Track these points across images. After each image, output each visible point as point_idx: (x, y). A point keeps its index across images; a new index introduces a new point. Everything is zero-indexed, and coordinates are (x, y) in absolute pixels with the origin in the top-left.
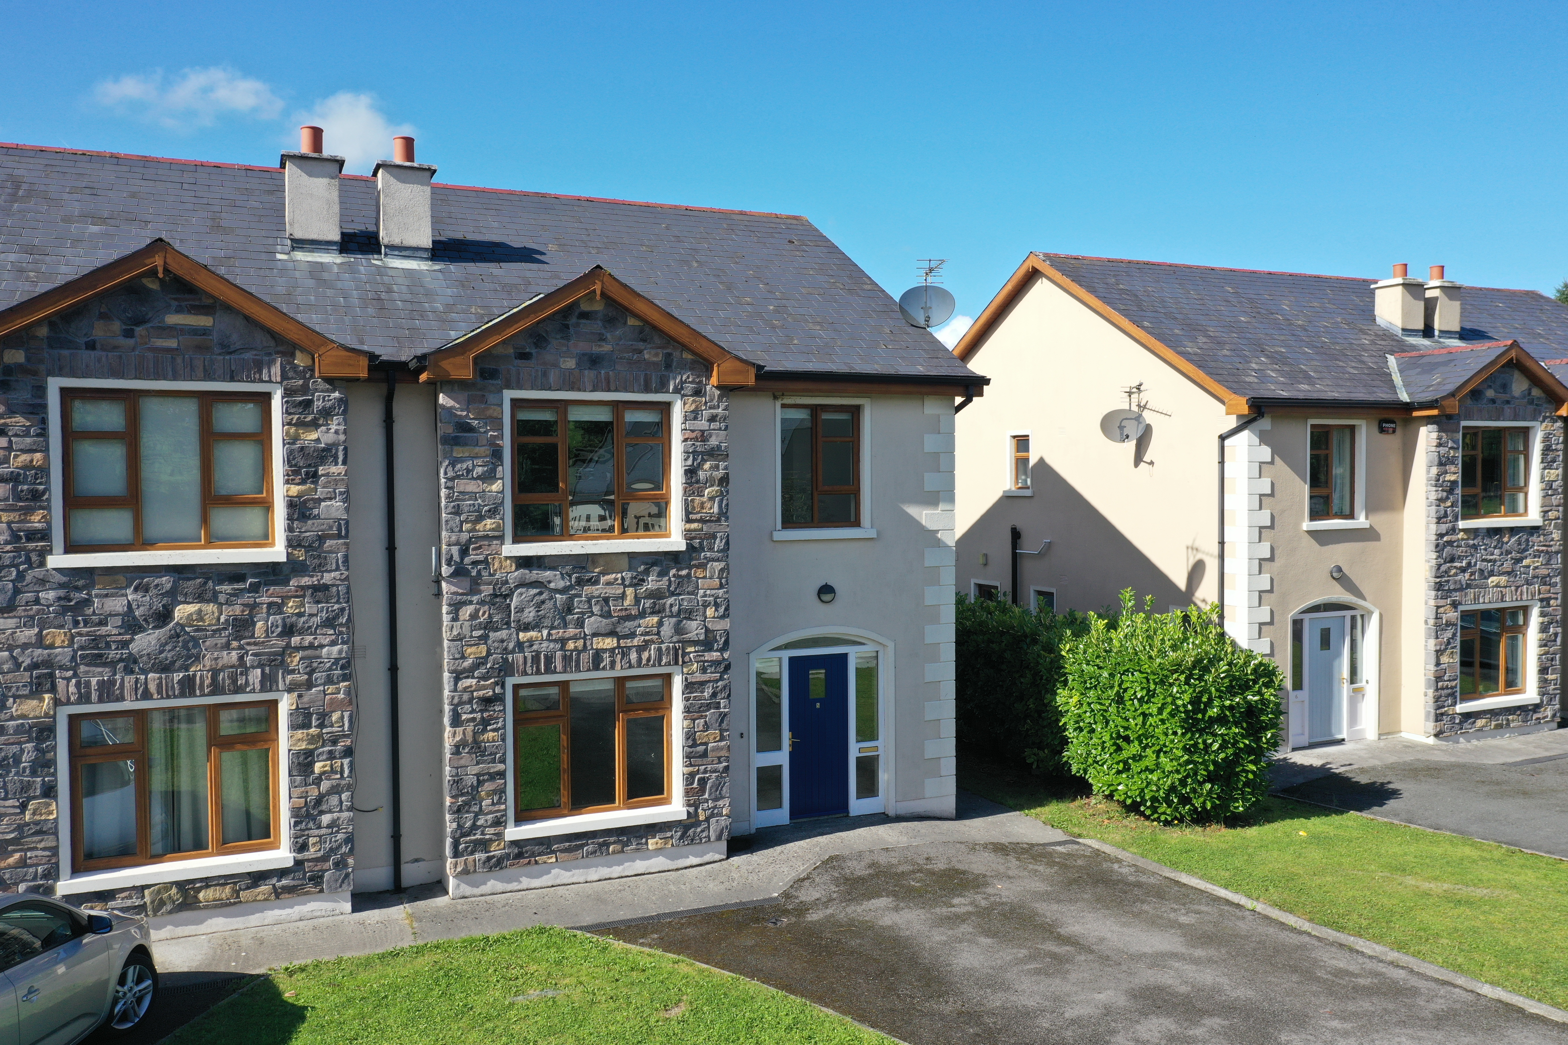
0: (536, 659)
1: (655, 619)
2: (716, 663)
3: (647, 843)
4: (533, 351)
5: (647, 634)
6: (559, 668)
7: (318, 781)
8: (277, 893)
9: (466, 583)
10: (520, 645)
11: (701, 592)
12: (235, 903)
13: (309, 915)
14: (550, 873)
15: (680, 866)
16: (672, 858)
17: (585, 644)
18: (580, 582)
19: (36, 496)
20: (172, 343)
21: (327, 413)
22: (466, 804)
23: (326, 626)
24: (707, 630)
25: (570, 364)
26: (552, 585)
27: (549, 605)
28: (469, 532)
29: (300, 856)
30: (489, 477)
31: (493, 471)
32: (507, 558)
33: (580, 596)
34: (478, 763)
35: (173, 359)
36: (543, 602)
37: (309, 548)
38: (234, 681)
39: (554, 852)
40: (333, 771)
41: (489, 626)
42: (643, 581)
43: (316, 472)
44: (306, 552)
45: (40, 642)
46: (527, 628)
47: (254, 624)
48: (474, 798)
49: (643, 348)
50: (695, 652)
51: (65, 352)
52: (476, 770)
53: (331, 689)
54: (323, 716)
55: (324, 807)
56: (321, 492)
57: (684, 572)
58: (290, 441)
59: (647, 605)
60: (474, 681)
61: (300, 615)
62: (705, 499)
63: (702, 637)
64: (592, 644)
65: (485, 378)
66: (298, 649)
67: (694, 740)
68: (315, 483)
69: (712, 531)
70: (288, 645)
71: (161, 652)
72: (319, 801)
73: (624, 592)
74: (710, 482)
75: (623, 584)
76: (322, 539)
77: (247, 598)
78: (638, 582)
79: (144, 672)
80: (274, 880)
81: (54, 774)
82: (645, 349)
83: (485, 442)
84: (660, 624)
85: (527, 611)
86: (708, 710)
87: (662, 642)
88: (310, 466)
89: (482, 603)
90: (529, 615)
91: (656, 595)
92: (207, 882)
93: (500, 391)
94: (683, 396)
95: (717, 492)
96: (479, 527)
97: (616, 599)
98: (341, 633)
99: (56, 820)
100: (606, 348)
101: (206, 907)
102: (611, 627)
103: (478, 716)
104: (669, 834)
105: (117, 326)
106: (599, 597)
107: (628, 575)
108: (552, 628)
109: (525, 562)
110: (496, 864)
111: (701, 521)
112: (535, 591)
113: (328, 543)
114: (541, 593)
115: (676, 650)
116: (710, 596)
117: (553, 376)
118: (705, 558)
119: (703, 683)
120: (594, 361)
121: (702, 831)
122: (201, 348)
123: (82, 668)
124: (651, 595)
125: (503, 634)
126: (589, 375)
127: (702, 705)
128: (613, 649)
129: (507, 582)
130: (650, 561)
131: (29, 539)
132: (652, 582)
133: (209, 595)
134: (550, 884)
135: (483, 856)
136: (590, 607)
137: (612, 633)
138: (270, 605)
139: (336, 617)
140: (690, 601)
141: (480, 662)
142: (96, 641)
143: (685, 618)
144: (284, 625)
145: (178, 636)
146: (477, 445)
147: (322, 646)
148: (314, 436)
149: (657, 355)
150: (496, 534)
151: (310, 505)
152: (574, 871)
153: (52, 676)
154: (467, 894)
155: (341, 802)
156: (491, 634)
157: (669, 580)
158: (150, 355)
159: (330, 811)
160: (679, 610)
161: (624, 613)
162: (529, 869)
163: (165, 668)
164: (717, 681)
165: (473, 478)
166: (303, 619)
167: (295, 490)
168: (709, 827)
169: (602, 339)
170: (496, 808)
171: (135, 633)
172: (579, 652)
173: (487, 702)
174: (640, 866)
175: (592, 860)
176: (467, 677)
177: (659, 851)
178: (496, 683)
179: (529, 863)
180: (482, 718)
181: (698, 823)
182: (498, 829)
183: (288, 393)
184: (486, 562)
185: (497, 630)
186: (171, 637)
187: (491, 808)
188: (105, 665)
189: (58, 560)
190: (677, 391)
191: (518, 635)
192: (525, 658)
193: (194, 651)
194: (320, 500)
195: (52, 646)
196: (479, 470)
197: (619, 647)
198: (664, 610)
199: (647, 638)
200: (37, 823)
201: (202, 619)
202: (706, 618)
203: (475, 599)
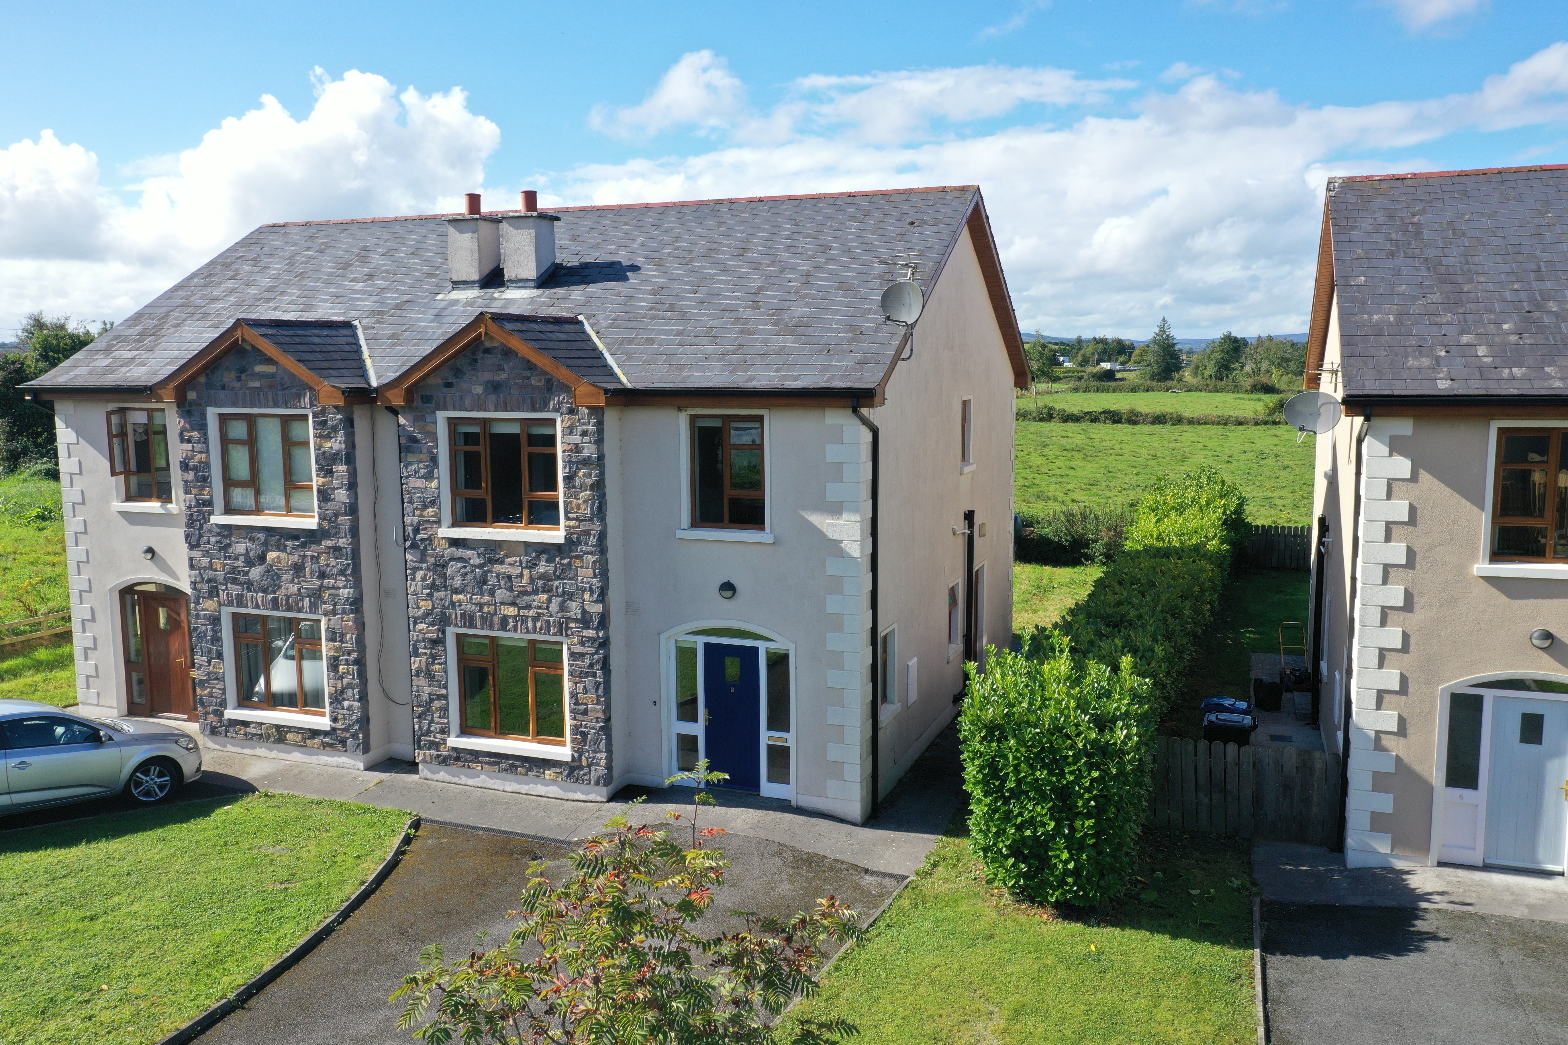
0: (463, 615)
1: (545, 597)
2: (592, 640)
3: (544, 773)
4: (454, 381)
5: (539, 608)
6: (478, 625)
7: (341, 678)
8: (325, 745)
9: (418, 554)
10: (452, 604)
11: (579, 578)
12: (303, 746)
13: (342, 765)
14: (479, 777)
15: (570, 798)
16: (565, 790)
17: (496, 609)
18: (491, 561)
19: (205, 479)
20: (257, 384)
21: (335, 429)
22: (424, 713)
23: (340, 575)
24: (584, 612)
25: (478, 390)
26: (471, 562)
27: (470, 576)
28: (419, 516)
29: (334, 725)
30: (429, 477)
31: (432, 472)
32: (443, 538)
33: (492, 572)
34: (430, 686)
35: (259, 394)
36: (466, 574)
37: (330, 521)
38: (297, 604)
39: (479, 762)
40: (348, 673)
41: (433, 587)
42: (536, 565)
43: (332, 469)
44: (329, 523)
45: (211, 567)
46: (457, 591)
47: (305, 568)
48: (428, 710)
49: (529, 375)
50: (576, 628)
51: (212, 392)
52: (428, 690)
53: (345, 617)
54: (343, 635)
55: (345, 696)
56: (336, 483)
57: (566, 561)
58: (318, 447)
59: (539, 585)
60: (425, 626)
61: (328, 565)
62: (581, 501)
63: (579, 617)
64: (500, 610)
65: (424, 403)
66: (328, 588)
67: (576, 699)
68: (332, 477)
69: (586, 528)
70: (321, 586)
71: (262, 580)
72: (342, 691)
73: (522, 573)
74: (583, 488)
75: (521, 565)
76: (336, 515)
77: (300, 552)
78: (532, 565)
79: (257, 592)
80: (322, 737)
81: (221, 646)
82: (532, 375)
83: (425, 451)
84: (549, 601)
85: (456, 579)
86: (587, 677)
87: (551, 616)
88: (327, 465)
89: (428, 569)
90: (457, 582)
91: (545, 577)
92: (291, 729)
93: (433, 412)
94: (562, 414)
95: (589, 495)
96: (425, 513)
97: (516, 577)
98: (350, 581)
99: (223, 673)
100: (503, 376)
101: (290, 744)
102: (512, 599)
103: (428, 651)
104: (559, 770)
105: (233, 374)
106: (504, 574)
107: (524, 559)
108: (473, 594)
109: (455, 543)
110: (444, 761)
111: (577, 519)
112: (462, 565)
113: (340, 518)
114: (465, 567)
115: (561, 625)
116: (587, 583)
117: (468, 401)
118: (582, 551)
119: (583, 655)
120: (495, 387)
121: (585, 775)
122: (271, 387)
123: (229, 585)
124: (542, 577)
125: (442, 594)
126: (492, 398)
127: (582, 672)
128: (516, 616)
129: (443, 556)
130: (540, 550)
131: (204, 505)
132: (543, 567)
133: (282, 548)
134: (480, 785)
135: (434, 752)
136: (499, 581)
137: (513, 604)
138: (312, 557)
139: (345, 570)
140: (571, 585)
141: (428, 613)
142: (234, 570)
143: (568, 599)
144: (320, 571)
145: (269, 571)
146: (421, 453)
147: (339, 588)
148: (329, 445)
149: (540, 381)
150: (435, 519)
151: (329, 491)
152: (495, 780)
153: (216, 587)
154: (429, 777)
155: (354, 695)
156: (435, 593)
157: (556, 566)
158: (248, 392)
159: (348, 700)
160: (563, 592)
161: (521, 589)
162: (465, 770)
163: (265, 591)
164: (593, 655)
165: (419, 477)
166: (329, 568)
167: (321, 480)
168: (590, 772)
169: (500, 369)
170: (442, 720)
171: (251, 567)
172: (492, 615)
173: (435, 642)
174: (541, 789)
175: (504, 774)
176: (421, 622)
177: (554, 782)
178: (439, 630)
179: (464, 766)
180: (431, 653)
181: (581, 768)
182: (444, 736)
183: (315, 415)
184: (429, 539)
185: (438, 591)
186: (265, 572)
187: (438, 720)
188: (239, 584)
189: (217, 519)
190: (557, 409)
191: (452, 596)
192: (456, 614)
193: (277, 582)
194: (335, 489)
195: (216, 570)
196: (422, 471)
197: (519, 615)
198: (552, 590)
199: (539, 611)
200: (215, 673)
201: (280, 563)
202: (584, 601)
203: (424, 566)
